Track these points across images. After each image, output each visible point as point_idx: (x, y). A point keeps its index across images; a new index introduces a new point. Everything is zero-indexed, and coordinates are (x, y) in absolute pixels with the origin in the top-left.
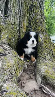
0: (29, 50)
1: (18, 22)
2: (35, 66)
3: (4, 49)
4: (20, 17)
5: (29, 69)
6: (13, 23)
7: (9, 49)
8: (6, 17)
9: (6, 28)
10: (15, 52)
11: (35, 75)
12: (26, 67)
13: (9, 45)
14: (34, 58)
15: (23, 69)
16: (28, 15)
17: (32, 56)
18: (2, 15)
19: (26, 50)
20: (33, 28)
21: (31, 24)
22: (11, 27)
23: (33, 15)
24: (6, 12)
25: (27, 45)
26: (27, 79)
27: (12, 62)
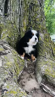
0: (29, 49)
1: (18, 21)
2: (35, 65)
3: (4, 48)
4: (20, 16)
5: (30, 68)
6: (13, 22)
7: (9, 48)
8: (6, 16)
9: (6, 27)
10: (15, 51)
11: (35, 74)
12: (27, 66)
13: (9, 44)
15: (23, 68)
16: (28, 14)
17: (32, 55)
18: (2, 14)
19: (26, 49)
20: (33, 27)
21: (31, 23)
22: (11, 26)
23: (33, 14)
24: (6, 11)
25: (28, 43)
26: (27, 78)
27: (12, 61)
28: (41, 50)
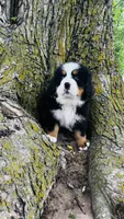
1: (46, 39)
2: (87, 161)
3: (5, 115)
4: (51, 25)
6: (32, 42)
7: (19, 114)
9: (13, 53)
10: (33, 123)
12: (64, 166)
14: (84, 139)
15: (55, 173)
16: (72, 21)
18: (4, 17)
20: (83, 56)
21: (79, 45)
23: (84, 23)
24: (15, 10)
28: (101, 119)
